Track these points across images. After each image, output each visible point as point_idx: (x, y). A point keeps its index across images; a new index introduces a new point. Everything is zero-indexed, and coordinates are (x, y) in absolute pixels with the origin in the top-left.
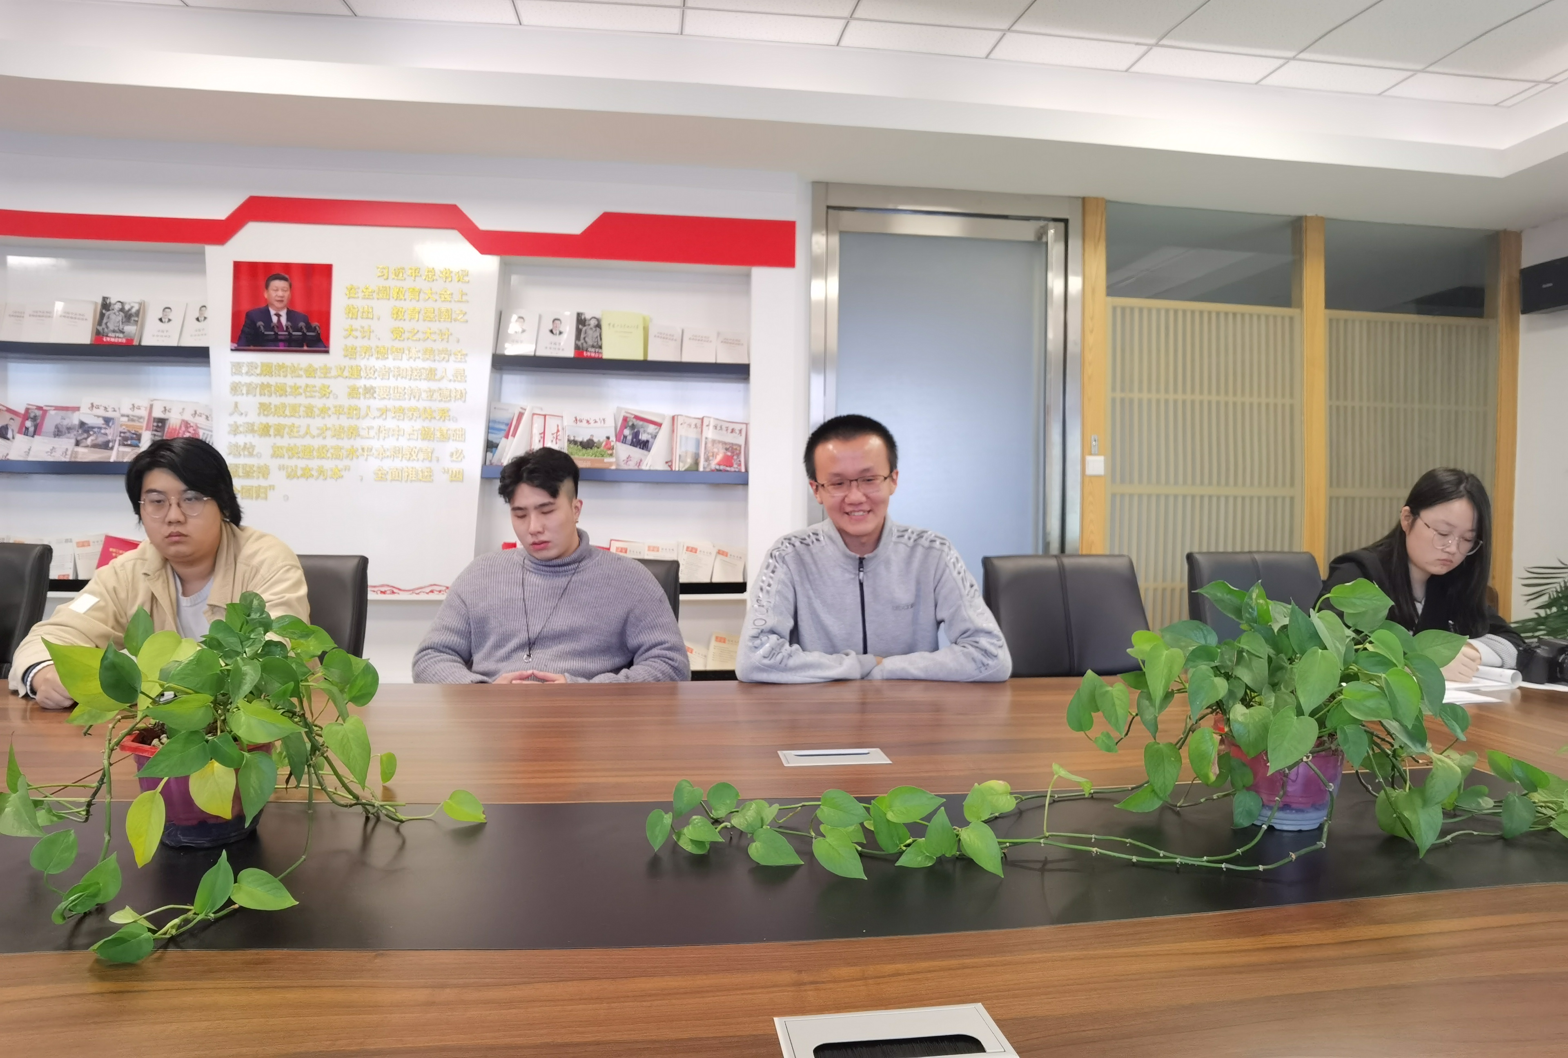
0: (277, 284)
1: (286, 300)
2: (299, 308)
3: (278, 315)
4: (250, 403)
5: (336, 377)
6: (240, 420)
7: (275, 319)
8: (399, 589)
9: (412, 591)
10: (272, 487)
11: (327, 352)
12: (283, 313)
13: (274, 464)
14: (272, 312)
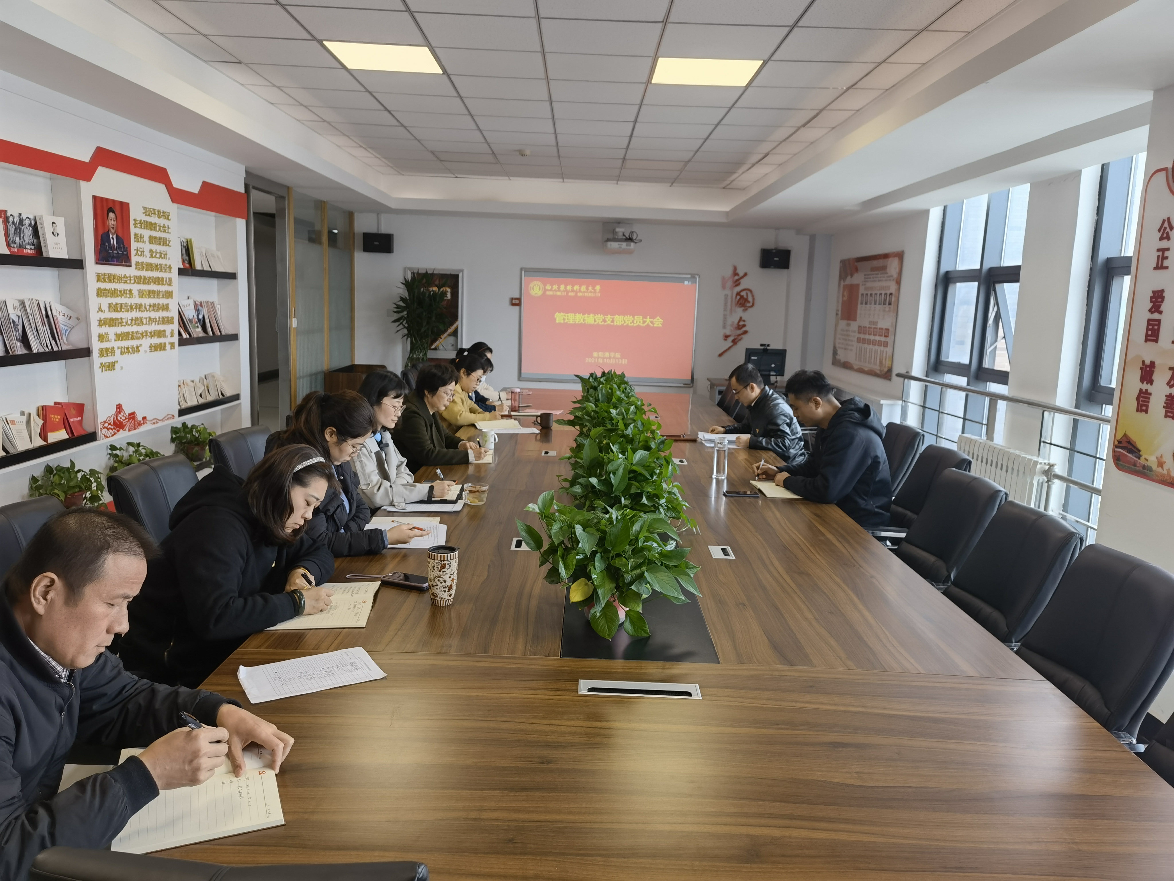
0: (111, 215)
1: (115, 227)
2: (120, 235)
3: (113, 239)
4: (105, 302)
5: (134, 283)
6: (102, 316)
7: (112, 240)
8: (159, 420)
9: (162, 420)
10: (117, 362)
11: (130, 266)
12: (115, 237)
13: (116, 344)
14: (111, 236)
